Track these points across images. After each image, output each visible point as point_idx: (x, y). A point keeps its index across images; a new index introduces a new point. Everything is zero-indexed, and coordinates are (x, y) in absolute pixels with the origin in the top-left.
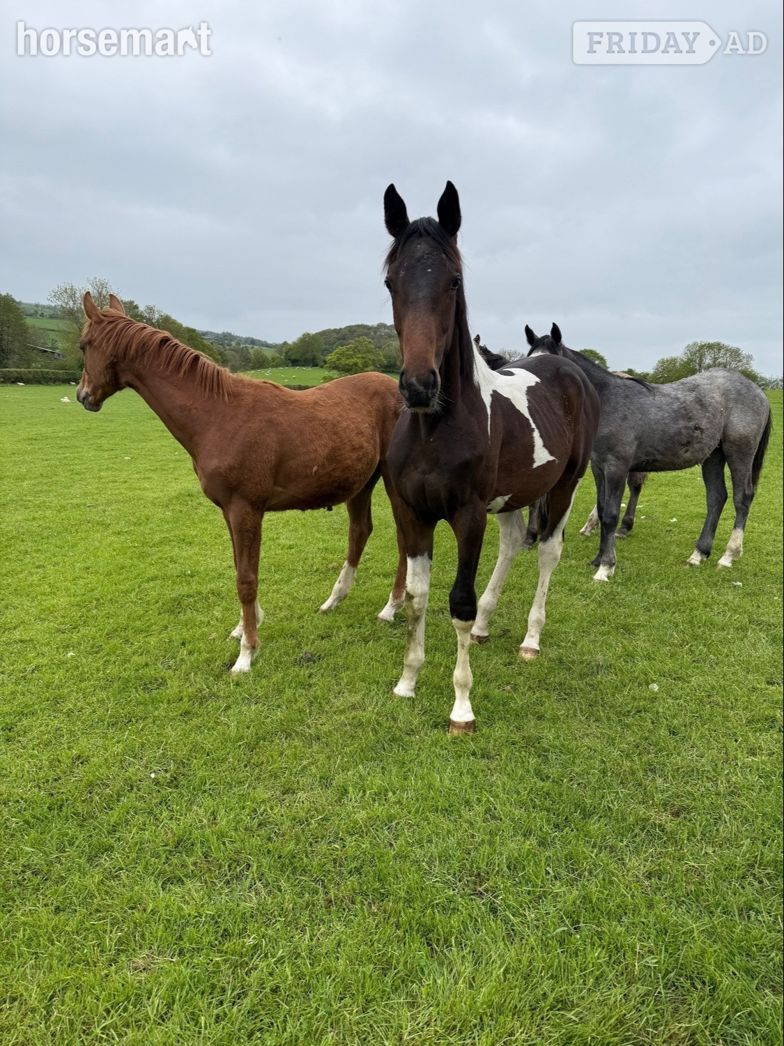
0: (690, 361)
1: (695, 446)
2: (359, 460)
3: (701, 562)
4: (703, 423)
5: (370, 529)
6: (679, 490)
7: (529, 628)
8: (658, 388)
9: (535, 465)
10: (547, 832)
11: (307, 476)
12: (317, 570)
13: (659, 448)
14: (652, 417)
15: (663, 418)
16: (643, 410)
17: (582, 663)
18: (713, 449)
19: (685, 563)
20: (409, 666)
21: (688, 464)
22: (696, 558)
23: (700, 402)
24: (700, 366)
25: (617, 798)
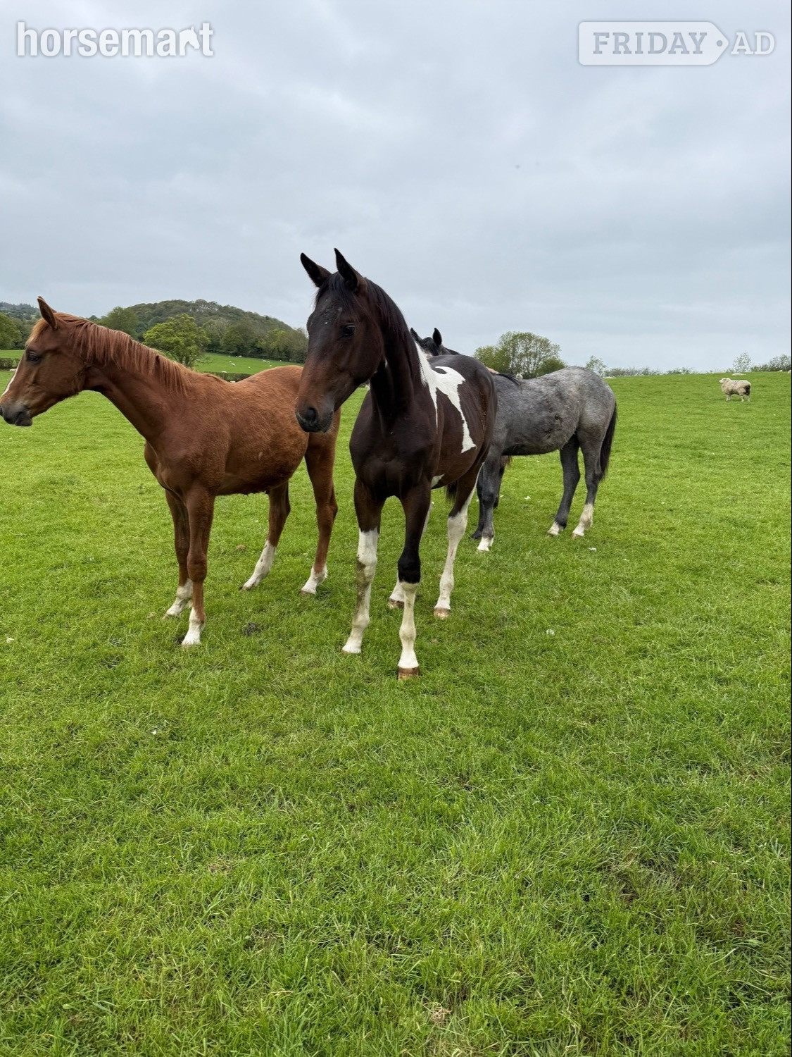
0: (505, 350)
1: (556, 433)
2: (296, 446)
3: (560, 532)
4: (563, 413)
5: (288, 510)
6: (524, 472)
7: (441, 591)
8: (524, 383)
9: (463, 451)
10: (504, 741)
11: (253, 461)
12: (225, 553)
13: (526, 435)
14: (519, 408)
15: (529, 409)
16: (511, 403)
17: (489, 617)
18: (570, 436)
19: (546, 533)
20: (358, 627)
21: (550, 449)
22: (555, 529)
23: (560, 395)
24: (514, 356)
25: (547, 713)
